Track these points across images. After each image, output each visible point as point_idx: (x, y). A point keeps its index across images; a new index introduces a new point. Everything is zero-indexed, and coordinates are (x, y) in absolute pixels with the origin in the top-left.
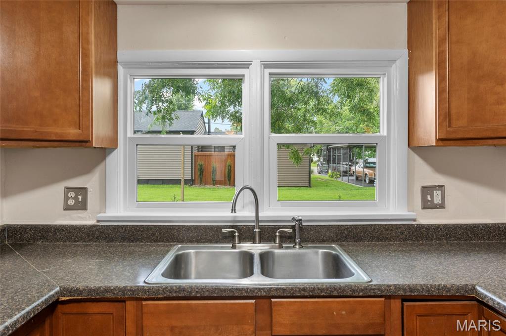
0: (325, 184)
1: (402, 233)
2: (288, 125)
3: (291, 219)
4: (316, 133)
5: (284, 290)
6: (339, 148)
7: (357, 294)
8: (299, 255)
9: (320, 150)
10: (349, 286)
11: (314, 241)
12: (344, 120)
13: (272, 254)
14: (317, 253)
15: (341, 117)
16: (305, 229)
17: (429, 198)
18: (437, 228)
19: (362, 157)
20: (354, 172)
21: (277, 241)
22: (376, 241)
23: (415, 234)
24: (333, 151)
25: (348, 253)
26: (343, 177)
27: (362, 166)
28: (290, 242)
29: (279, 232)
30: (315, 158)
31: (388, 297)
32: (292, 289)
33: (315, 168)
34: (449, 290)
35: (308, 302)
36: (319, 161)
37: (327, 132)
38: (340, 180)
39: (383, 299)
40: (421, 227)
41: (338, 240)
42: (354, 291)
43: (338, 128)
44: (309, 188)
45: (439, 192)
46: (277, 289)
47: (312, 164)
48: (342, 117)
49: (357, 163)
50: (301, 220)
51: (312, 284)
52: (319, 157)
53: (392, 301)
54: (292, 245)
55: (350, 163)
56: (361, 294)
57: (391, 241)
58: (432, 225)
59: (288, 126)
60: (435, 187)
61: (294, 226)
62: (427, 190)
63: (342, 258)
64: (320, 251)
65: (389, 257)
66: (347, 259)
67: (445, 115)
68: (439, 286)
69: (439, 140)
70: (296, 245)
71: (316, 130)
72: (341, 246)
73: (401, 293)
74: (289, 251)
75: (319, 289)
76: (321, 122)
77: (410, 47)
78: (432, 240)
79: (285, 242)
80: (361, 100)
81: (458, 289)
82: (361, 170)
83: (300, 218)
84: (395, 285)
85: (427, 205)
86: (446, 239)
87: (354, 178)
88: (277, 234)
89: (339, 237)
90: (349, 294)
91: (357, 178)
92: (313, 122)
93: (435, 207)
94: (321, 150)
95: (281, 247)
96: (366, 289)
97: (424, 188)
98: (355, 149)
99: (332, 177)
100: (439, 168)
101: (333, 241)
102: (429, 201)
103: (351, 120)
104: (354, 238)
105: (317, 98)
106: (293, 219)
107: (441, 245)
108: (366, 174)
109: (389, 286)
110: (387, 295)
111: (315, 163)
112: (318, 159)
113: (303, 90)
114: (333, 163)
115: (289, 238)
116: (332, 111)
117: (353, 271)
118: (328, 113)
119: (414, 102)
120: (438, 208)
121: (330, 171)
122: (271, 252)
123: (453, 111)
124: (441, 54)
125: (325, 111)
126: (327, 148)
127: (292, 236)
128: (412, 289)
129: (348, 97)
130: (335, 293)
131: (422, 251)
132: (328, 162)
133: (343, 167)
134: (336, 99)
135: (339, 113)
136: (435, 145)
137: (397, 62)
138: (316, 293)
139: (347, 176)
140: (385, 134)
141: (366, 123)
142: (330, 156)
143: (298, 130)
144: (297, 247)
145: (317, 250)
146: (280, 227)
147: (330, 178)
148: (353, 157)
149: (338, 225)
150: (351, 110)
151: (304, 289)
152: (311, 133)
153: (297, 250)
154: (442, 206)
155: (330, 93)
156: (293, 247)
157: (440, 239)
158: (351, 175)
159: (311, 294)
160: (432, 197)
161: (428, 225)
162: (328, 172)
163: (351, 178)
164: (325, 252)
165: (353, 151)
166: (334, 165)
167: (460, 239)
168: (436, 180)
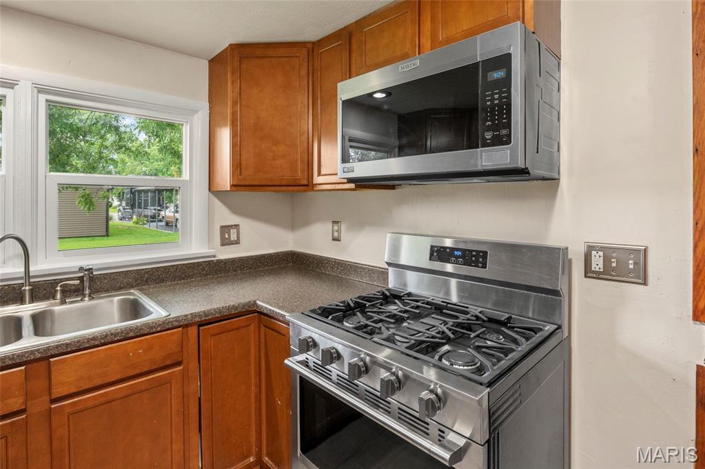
0: (128, 232)
1: (203, 270)
2: (76, 161)
3: (78, 270)
4: (116, 173)
5: (67, 345)
6: (146, 192)
7: (154, 330)
8: (89, 308)
9: (122, 194)
10: (147, 325)
11: (108, 290)
12: (152, 161)
13: (51, 313)
14: (112, 301)
15: (148, 157)
16: (97, 278)
17: (227, 237)
18: (233, 261)
19: (172, 202)
20: (163, 217)
21: (58, 296)
22: (178, 280)
23: (215, 269)
24: (139, 195)
25: (147, 295)
26: (151, 224)
27: (173, 210)
28: (77, 295)
29: (61, 286)
30: (116, 203)
31: (186, 326)
32: (79, 341)
33: (114, 214)
34: (237, 308)
35: (99, 351)
36: (120, 205)
37: (131, 172)
38: (147, 226)
39: (181, 329)
40: (220, 261)
41: (137, 285)
42: (152, 328)
43: (144, 169)
44: (106, 238)
45: (235, 231)
46: (57, 347)
47: (110, 210)
48: (150, 157)
49: (167, 208)
50: (91, 269)
51: (104, 331)
52: (121, 201)
53: (189, 328)
54: (80, 299)
55: (159, 208)
56: (159, 329)
57: (193, 278)
58: (229, 259)
59: (76, 163)
60: (232, 226)
61: (83, 277)
62: (225, 229)
63: (142, 301)
64: (116, 299)
65: (189, 292)
66: (147, 301)
67: (237, 166)
68: (229, 306)
69: (232, 186)
70: (84, 297)
71: (117, 170)
72: (141, 290)
73: (197, 319)
74: (75, 305)
75: (112, 334)
76: (123, 161)
77: (210, 101)
78: (229, 272)
79: (70, 296)
80: (172, 141)
81: (244, 305)
82: (172, 214)
83: (91, 267)
84: (191, 314)
85: (225, 242)
86: (241, 270)
87: (163, 224)
88: (58, 288)
89: (139, 282)
90: (146, 332)
91: (167, 224)
92: (113, 160)
93: (231, 243)
94: (124, 193)
95: (63, 302)
96: (164, 323)
97: (222, 227)
98: (164, 193)
99: (137, 223)
100: (235, 210)
101: (132, 287)
102: (227, 239)
103: (161, 161)
104: (155, 280)
105: (117, 134)
106: (81, 269)
107: (235, 275)
108: (177, 219)
109: (186, 316)
110: (184, 325)
111: (115, 208)
112: (119, 203)
113: (98, 122)
114: (140, 207)
115: (74, 292)
116: (137, 150)
117: (152, 310)
118: (133, 152)
119: (214, 151)
120: (233, 244)
121: (135, 217)
122: (50, 310)
123: (243, 162)
124: (234, 113)
125: (128, 149)
126: (131, 191)
127: (79, 289)
128: (206, 314)
129: (157, 136)
130: (131, 334)
131: (220, 283)
132: (133, 207)
133: (150, 211)
134: (142, 137)
135: (146, 153)
136: (229, 189)
137: (199, 112)
138: (109, 339)
139: (155, 221)
140: (188, 179)
141: (178, 166)
142: (134, 200)
143: (92, 168)
144: (86, 299)
145: (112, 298)
146: (61, 280)
147: (135, 225)
148: (163, 201)
149: (138, 270)
150: (161, 150)
151: (94, 339)
152: (109, 173)
153: (87, 302)
154: (237, 242)
155: (135, 129)
156: (81, 300)
157: (235, 271)
158: (161, 221)
159: (103, 341)
160: (229, 235)
161: (225, 260)
162: (132, 218)
163: (160, 224)
164: (121, 299)
165: (162, 196)
166: (140, 210)
167: (250, 268)
168: (232, 219)
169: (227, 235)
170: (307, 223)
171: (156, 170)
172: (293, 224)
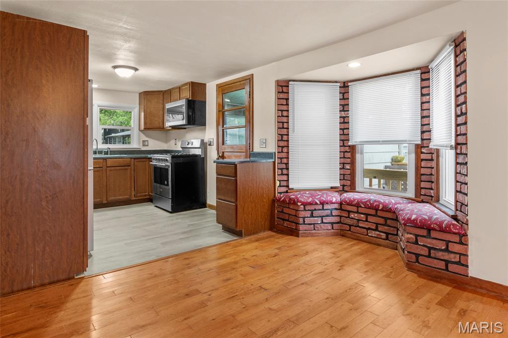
1: (137, 152)
18: (146, 151)
39: (130, 159)
40: (142, 150)
45: (147, 142)
50: (110, 148)
53: (132, 159)
61: (108, 150)
62: (144, 141)
67: (145, 123)
69: (145, 128)
85: (144, 145)
97: (143, 141)
100: (147, 136)
120: (146, 146)
124: (144, 107)
136: (144, 130)
137: (136, 108)
140: (133, 127)
154: (148, 146)
161: (144, 150)
168: (146, 139)
169: (144, 143)
170: (170, 140)
171: (121, 122)
172: (167, 141)
